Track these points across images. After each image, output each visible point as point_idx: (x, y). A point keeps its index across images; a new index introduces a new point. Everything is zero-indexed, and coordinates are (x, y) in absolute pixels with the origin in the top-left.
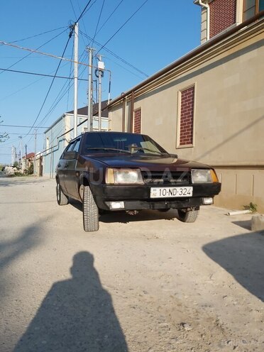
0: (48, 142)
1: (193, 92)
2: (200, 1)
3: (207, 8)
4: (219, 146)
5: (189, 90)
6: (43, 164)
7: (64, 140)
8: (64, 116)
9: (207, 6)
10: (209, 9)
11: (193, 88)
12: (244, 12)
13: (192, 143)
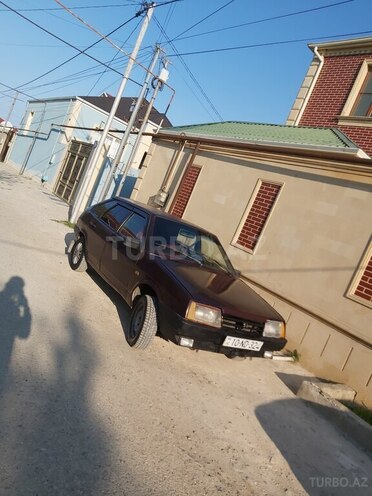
0: (30, 118)
1: (277, 192)
2: (316, 49)
3: (320, 62)
4: (284, 271)
5: (274, 186)
6: (10, 145)
7: (63, 132)
8: (74, 99)
9: (322, 58)
10: (322, 64)
11: (279, 187)
12: (360, 93)
13: (253, 248)
